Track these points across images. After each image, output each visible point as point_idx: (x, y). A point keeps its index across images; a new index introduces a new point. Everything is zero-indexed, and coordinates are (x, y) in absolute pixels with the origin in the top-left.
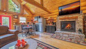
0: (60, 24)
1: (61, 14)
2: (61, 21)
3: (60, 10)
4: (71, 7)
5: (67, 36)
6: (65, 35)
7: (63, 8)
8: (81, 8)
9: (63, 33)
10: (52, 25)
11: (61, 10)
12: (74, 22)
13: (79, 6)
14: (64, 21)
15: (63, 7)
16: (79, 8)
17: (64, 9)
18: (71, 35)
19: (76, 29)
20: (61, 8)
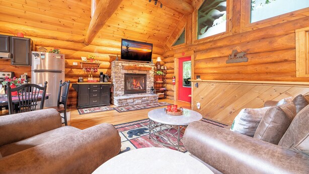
0: (123, 79)
1: (127, 56)
2: (126, 72)
3: (124, 48)
4: (142, 48)
5: (140, 101)
6: (137, 101)
7: (131, 46)
8: (153, 55)
9: (134, 98)
10: (102, 83)
11: (127, 47)
12: (145, 75)
13: (150, 51)
14: (130, 72)
15: (130, 44)
16: (150, 54)
17: (133, 48)
18: (145, 98)
19: (147, 87)
20: (126, 43)
